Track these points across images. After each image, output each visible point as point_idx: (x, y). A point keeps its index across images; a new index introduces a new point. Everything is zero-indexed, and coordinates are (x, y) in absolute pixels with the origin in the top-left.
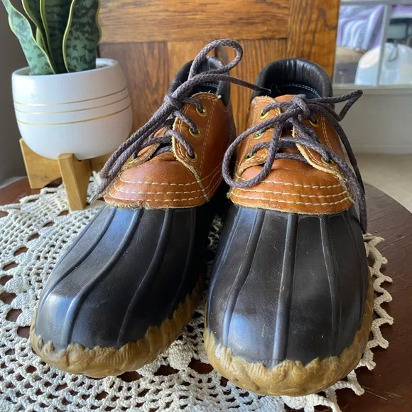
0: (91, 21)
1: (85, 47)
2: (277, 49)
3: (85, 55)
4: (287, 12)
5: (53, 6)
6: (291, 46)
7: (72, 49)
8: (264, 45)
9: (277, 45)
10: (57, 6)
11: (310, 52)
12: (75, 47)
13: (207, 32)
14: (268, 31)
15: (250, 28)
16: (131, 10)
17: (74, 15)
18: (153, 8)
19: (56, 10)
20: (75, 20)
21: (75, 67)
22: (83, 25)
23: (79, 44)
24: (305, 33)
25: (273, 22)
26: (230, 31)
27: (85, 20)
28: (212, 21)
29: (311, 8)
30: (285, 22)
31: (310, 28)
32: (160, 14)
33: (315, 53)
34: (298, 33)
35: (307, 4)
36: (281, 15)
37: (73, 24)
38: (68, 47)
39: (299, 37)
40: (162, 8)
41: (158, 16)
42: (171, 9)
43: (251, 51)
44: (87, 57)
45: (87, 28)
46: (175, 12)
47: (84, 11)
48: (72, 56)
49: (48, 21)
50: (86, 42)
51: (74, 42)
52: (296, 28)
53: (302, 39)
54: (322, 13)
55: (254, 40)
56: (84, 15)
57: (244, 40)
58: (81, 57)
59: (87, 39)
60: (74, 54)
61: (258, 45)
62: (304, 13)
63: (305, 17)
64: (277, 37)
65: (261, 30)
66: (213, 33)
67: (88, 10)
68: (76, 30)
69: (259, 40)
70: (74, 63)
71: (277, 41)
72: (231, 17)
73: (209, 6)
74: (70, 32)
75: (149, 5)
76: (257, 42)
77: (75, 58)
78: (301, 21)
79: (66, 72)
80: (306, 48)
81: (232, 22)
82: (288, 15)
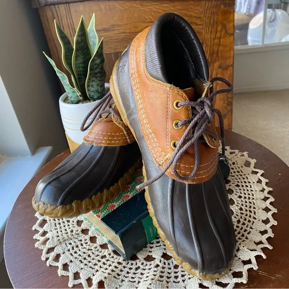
1: (98, 85)
4: (202, 27)
5: (79, 64)
7: (91, 87)
10: (81, 63)
11: (218, 50)
12: (92, 86)
17: (91, 69)
18: (116, 32)
20: (91, 72)
21: (93, 96)
23: (94, 84)
24: (214, 39)
29: (217, 24)
31: (217, 36)
32: (120, 35)
33: (221, 51)
34: (209, 40)
35: (214, 21)
37: (90, 74)
38: (88, 86)
39: (210, 42)
40: (121, 31)
41: (120, 36)
42: (128, 31)
44: (99, 90)
45: (98, 75)
46: (130, 33)
48: (91, 90)
50: (99, 82)
51: (91, 83)
52: (208, 36)
53: (212, 43)
54: (224, 26)
56: (96, 68)
58: (96, 91)
59: (99, 80)
60: (92, 89)
62: (213, 27)
63: (213, 29)
67: (98, 65)
68: (93, 77)
70: (92, 94)
74: (89, 79)
75: (114, 30)
77: (92, 91)
78: (211, 32)
80: (216, 48)
82: (202, 29)
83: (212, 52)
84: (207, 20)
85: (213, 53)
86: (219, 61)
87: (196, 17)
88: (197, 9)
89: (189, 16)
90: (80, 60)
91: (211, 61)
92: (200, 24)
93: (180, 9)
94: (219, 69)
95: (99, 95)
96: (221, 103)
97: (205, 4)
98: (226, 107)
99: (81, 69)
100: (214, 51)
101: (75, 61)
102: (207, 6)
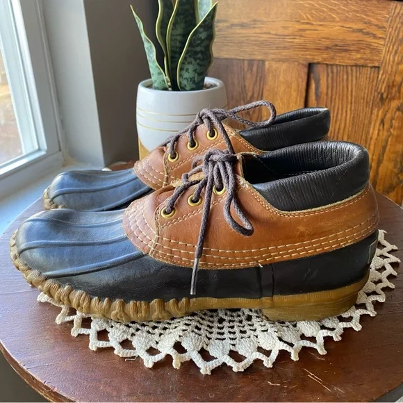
0: (203, 50)
1: (195, 71)
2: (368, 76)
3: (194, 77)
4: (383, 43)
5: (177, 35)
6: (382, 75)
7: (184, 71)
8: (356, 71)
9: (369, 73)
10: (180, 35)
12: (187, 70)
13: (302, 55)
14: (361, 58)
15: (343, 54)
16: (238, 30)
19: (179, 38)
20: (190, 49)
21: (185, 85)
22: (196, 53)
23: (191, 67)
25: (368, 51)
26: (325, 56)
27: (198, 49)
28: (309, 46)
30: (379, 52)
32: (262, 35)
34: (391, 63)
36: (376, 45)
37: (187, 52)
38: (181, 69)
39: (392, 67)
40: (264, 30)
43: (343, 76)
44: (196, 79)
45: (199, 55)
46: (276, 34)
47: (199, 42)
48: (184, 77)
49: (171, 47)
50: (197, 67)
51: (187, 66)
52: (390, 57)
53: (394, 69)
55: (347, 66)
56: (198, 45)
57: (337, 65)
58: (191, 79)
59: (198, 64)
60: (186, 75)
61: (350, 71)
62: (400, 45)
63: (400, 49)
64: (370, 65)
65: (354, 58)
66: (308, 57)
67: (202, 41)
68: (190, 56)
69: (352, 66)
70: (185, 82)
71: (369, 69)
72: (327, 43)
73: (307, 32)
74: (185, 58)
75: (254, 27)
76: (349, 68)
77: (186, 78)
78: (396, 52)
79: (179, 90)
81: (327, 48)
82: (384, 45)
83: (391, 84)
84: (393, 31)
85: (393, 86)
86: (400, 99)
87: (376, 25)
88: (380, 14)
89: (366, 23)
90: (180, 31)
91: (387, 97)
92: (380, 38)
93: (354, 11)
94: (398, 113)
95: (195, 86)
96: (391, 166)
97: (396, 8)
98: (397, 175)
99: (178, 42)
100: (395, 83)
101: (173, 29)
102: (397, 11)
